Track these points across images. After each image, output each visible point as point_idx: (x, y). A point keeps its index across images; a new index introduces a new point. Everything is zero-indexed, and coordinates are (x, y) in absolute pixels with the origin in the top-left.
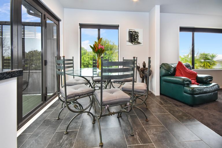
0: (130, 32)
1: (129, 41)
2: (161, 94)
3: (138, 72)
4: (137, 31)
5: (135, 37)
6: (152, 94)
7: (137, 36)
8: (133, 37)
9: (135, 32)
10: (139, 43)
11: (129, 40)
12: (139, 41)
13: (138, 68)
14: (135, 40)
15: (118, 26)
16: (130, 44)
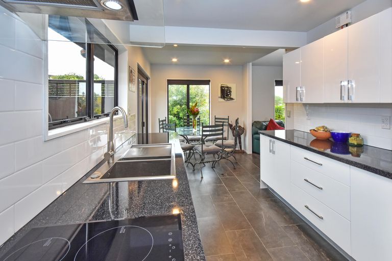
0: (222, 87)
1: (221, 98)
2: (253, 152)
3: (230, 130)
4: (229, 86)
5: (227, 92)
6: (244, 152)
7: (230, 92)
8: (225, 93)
9: (227, 87)
10: (232, 99)
11: (221, 95)
12: (232, 97)
13: (230, 126)
14: (227, 95)
15: (209, 81)
16: (222, 100)
